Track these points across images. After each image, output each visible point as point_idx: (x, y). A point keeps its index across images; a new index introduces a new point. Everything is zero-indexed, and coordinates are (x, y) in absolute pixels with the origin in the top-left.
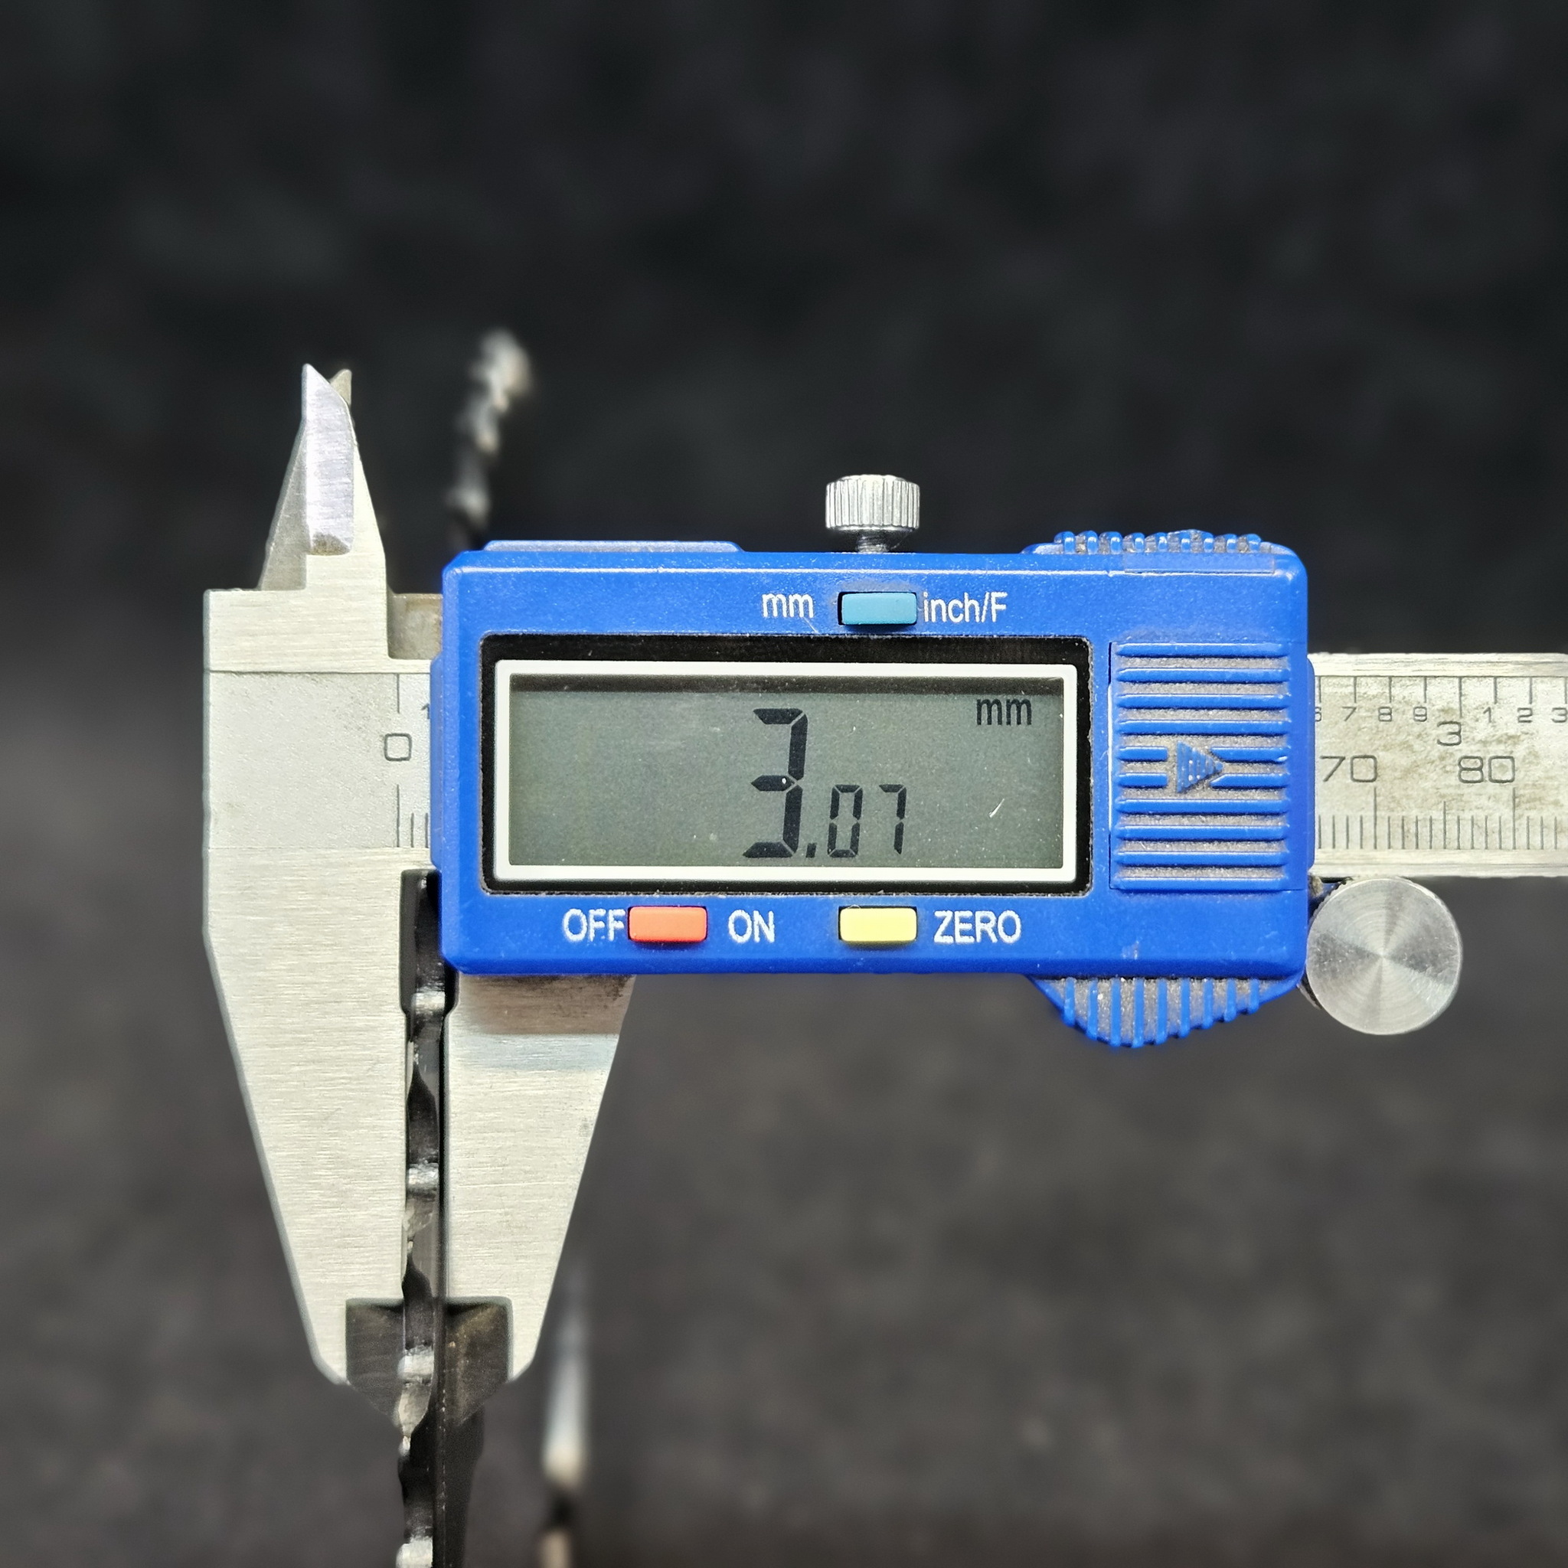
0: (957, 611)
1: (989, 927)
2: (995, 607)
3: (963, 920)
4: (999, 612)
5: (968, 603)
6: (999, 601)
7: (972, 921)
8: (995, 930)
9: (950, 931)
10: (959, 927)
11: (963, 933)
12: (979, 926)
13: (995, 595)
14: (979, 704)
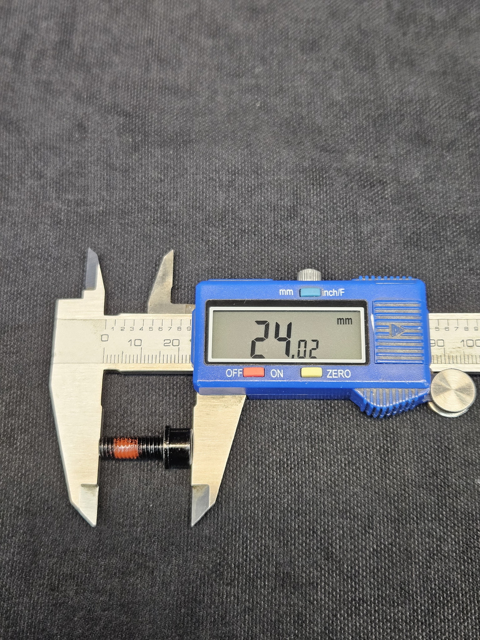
0: (331, 293)
1: (342, 374)
2: (341, 292)
3: (335, 372)
4: (343, 294)
5: (334, 291)
6: (342, 291)
7: (337, 372)
8: (344, 374)
9: (331, 375)
10: (334, 374)
11: (335, 375)
12: (339, 374)
13: (341, 289)
14: (338, 319)
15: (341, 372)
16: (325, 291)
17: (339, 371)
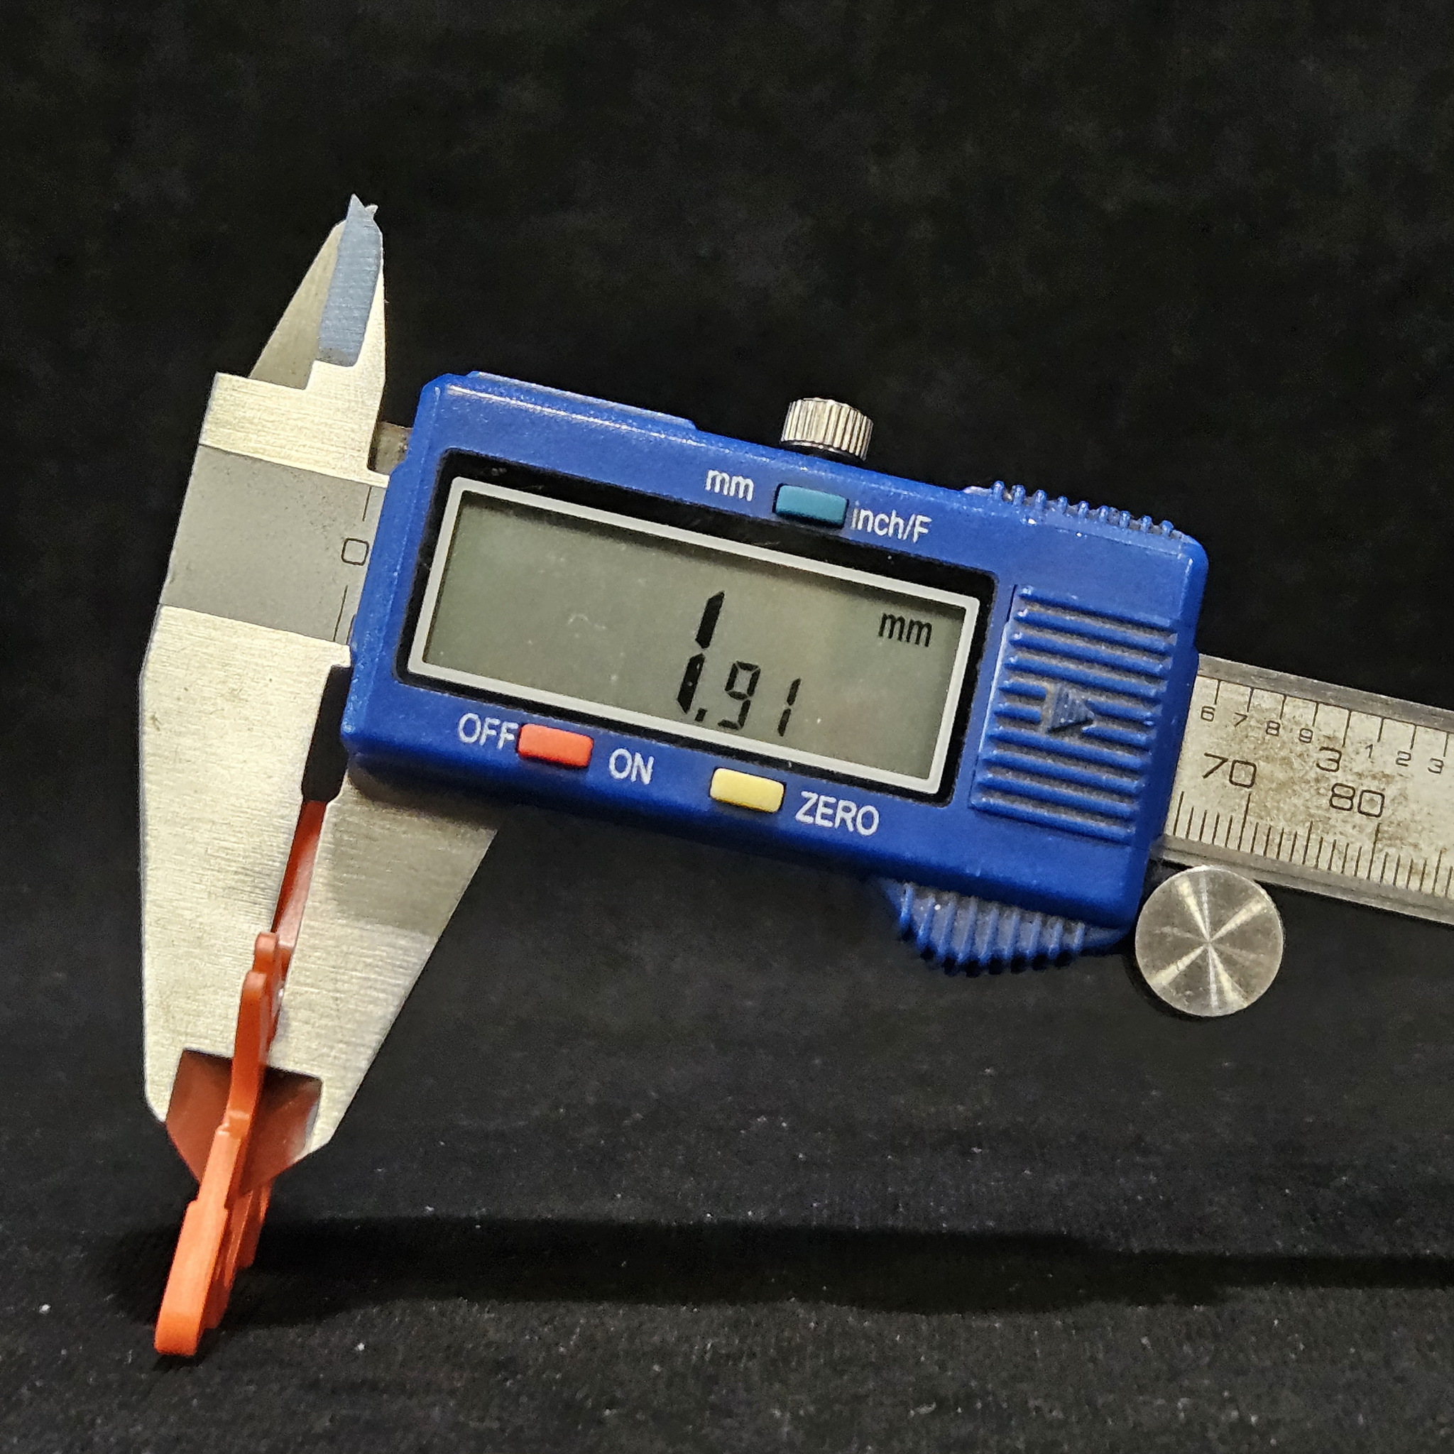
1: (848, 817)
3: (826, 805)
4: (921, 535)
5: (894, 519)
6: (923, 524)
7: (834, 807)
8: (854, 820)
9: (812, 812)
10: (821, 809)
11: (824, 816)
12: (840, 814)
13: (920, 518)
14: (885, 618)
15: (847, 809)
16: (863, 513)
17: (842, 803)
